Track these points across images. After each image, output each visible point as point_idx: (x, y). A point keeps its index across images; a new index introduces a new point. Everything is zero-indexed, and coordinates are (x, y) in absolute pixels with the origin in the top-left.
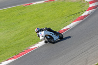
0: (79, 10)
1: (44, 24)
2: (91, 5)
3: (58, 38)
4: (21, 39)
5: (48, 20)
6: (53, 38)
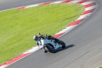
1: (37, 28)
2: (87, 9)
4: (14, 43)
5: (42, 25)
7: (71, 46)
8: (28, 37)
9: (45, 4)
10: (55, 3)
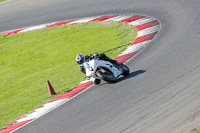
0: (118, 44)
2: (141, 33)
3: (120, 72)
5: (54, 65)
6: (112, 73)
7: (141, 72)
8: (27, 90)
9: (59, 24)
10: (78, 22)
